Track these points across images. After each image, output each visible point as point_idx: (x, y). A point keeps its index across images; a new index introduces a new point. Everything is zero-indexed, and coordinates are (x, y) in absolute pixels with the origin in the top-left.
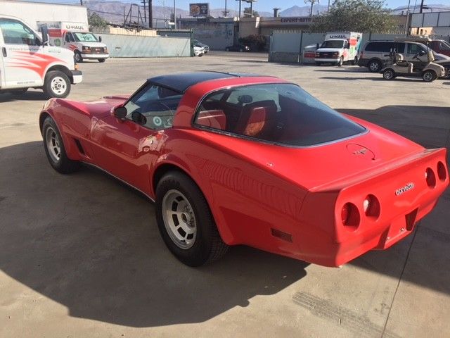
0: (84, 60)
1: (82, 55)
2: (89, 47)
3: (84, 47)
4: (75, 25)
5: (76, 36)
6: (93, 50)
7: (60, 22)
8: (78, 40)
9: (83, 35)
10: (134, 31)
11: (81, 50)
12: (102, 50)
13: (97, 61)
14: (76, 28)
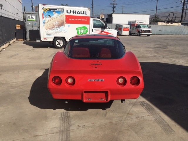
0: (141, 35)
1: (141, 33)
2: (144, 30)
3: (142, 30)
4: (141, 22)
5: (140, 26)
6: (145, 32)
7: (136, 21)
8: (141, 28)
9: (143, 26)
10: (170, 23)
11: (140, 31)
12: (149, 31)
13: (147, 36)
14: (142, 23)
